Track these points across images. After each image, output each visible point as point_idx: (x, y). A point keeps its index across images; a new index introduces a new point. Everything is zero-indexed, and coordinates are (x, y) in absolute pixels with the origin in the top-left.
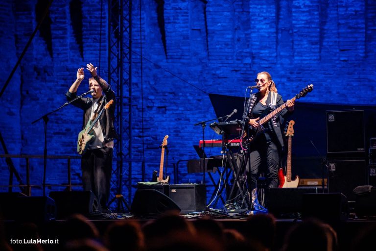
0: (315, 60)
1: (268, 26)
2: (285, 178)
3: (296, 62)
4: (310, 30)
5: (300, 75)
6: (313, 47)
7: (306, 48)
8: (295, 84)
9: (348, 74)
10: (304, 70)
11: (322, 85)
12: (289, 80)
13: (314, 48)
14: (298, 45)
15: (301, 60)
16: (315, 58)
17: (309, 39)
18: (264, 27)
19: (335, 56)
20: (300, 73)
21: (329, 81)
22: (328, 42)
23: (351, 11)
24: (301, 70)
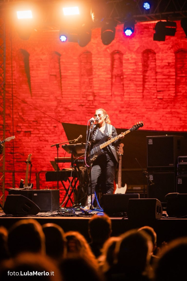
0: (139, 98)
1: (105, 73)
2: (117, 185)
3: (125, 99)
4: (136, 76)
5: (129, 109)
6: (138, 88)
7: (133, 89)
8: (125, 115)
9: (163, 108)
10: (132, 106)
11: (144, 116)
12: (121, 112)
13: (139, 90)
14: (127, 87)
15: (130, 98)
16: (140, 96)
17: (135, 83)
18: (102, 73)
19: (154, 95)
20: (128, 107)
21: (149, 113)
22: (149, 85)
23: (165, 62)
24: (129, 105)
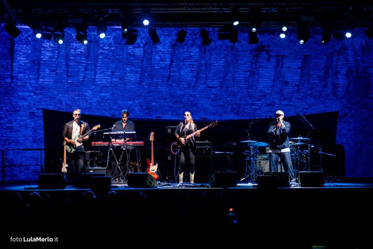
0: (52, 82)
1: (25, 59)
2: (151, 164)
3: (40, 82)
4: (51, 62)
5: (42, 91)
6: (52, 73)
7: (47, 74)
8: (39, 97)
9: (72, 91)
10: (44, 88)
11: (56, 98)
12: (35, 94)
13: (52, 74)
14: (43, 71)
15: (44, 81)
16: (53, 80)
17: (50, 68)
18: (23, 59)
19: (64, 79)
20: (42, 90)
21: (60, 95)
22: (59, 70)
23: (78, 51)
24: (42, 88)
